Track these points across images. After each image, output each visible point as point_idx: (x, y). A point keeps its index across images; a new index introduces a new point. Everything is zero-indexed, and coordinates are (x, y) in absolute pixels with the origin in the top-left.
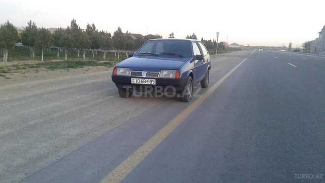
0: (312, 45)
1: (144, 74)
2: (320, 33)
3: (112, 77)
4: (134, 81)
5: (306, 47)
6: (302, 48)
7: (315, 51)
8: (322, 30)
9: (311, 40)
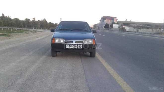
0: (97, 26)
1: (74, 42)
2: (100, 20)
3: (51, 44)
4: (68, 46)
5: (94, 27)
6: (93, 27)
7: (99, 28)
8: (101, 19)
9: (96, 24)
